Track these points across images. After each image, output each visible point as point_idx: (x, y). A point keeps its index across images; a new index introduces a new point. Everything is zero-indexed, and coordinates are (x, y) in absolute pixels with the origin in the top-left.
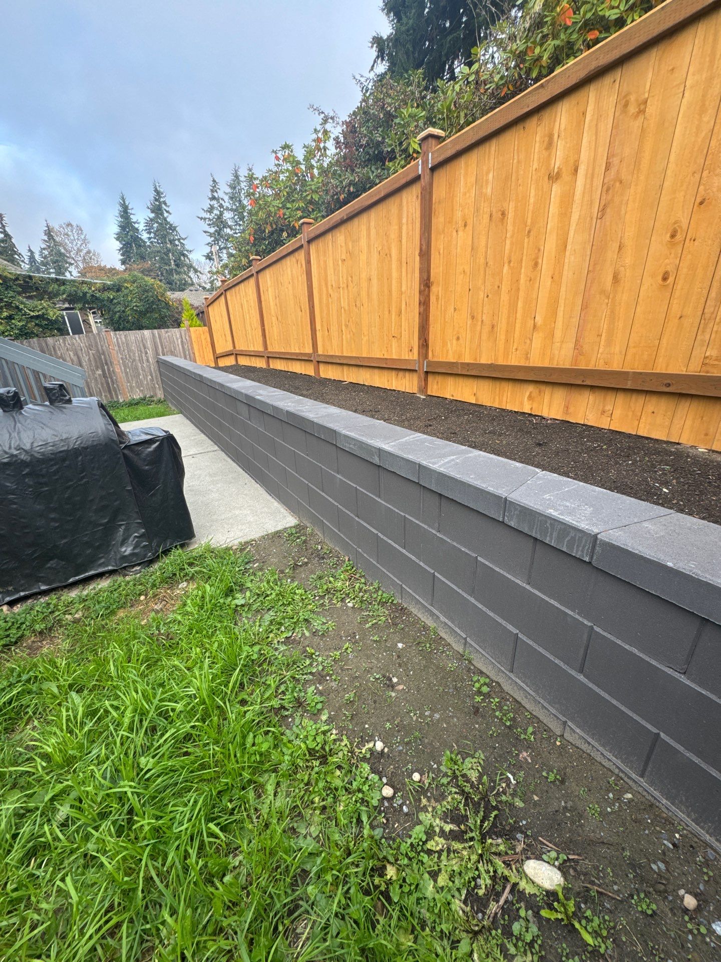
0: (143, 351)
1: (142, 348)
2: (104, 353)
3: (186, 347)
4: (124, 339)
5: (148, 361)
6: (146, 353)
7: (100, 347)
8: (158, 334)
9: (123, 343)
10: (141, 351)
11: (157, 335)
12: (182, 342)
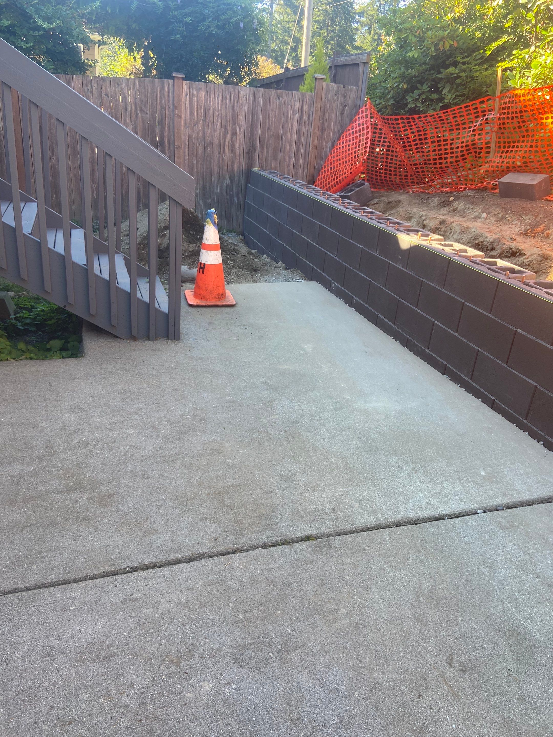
0: (229, 128)
1: (230, 123)
2: (161, 122)
3: (304, 131)
4: (202, 99)
5: (232, 149)
6: (234, 134)
7: (159, 107)
8: (264, 98)
9: (199, 107)
10: (225, 128)
11: (261, 100)
12: (300, 119)
